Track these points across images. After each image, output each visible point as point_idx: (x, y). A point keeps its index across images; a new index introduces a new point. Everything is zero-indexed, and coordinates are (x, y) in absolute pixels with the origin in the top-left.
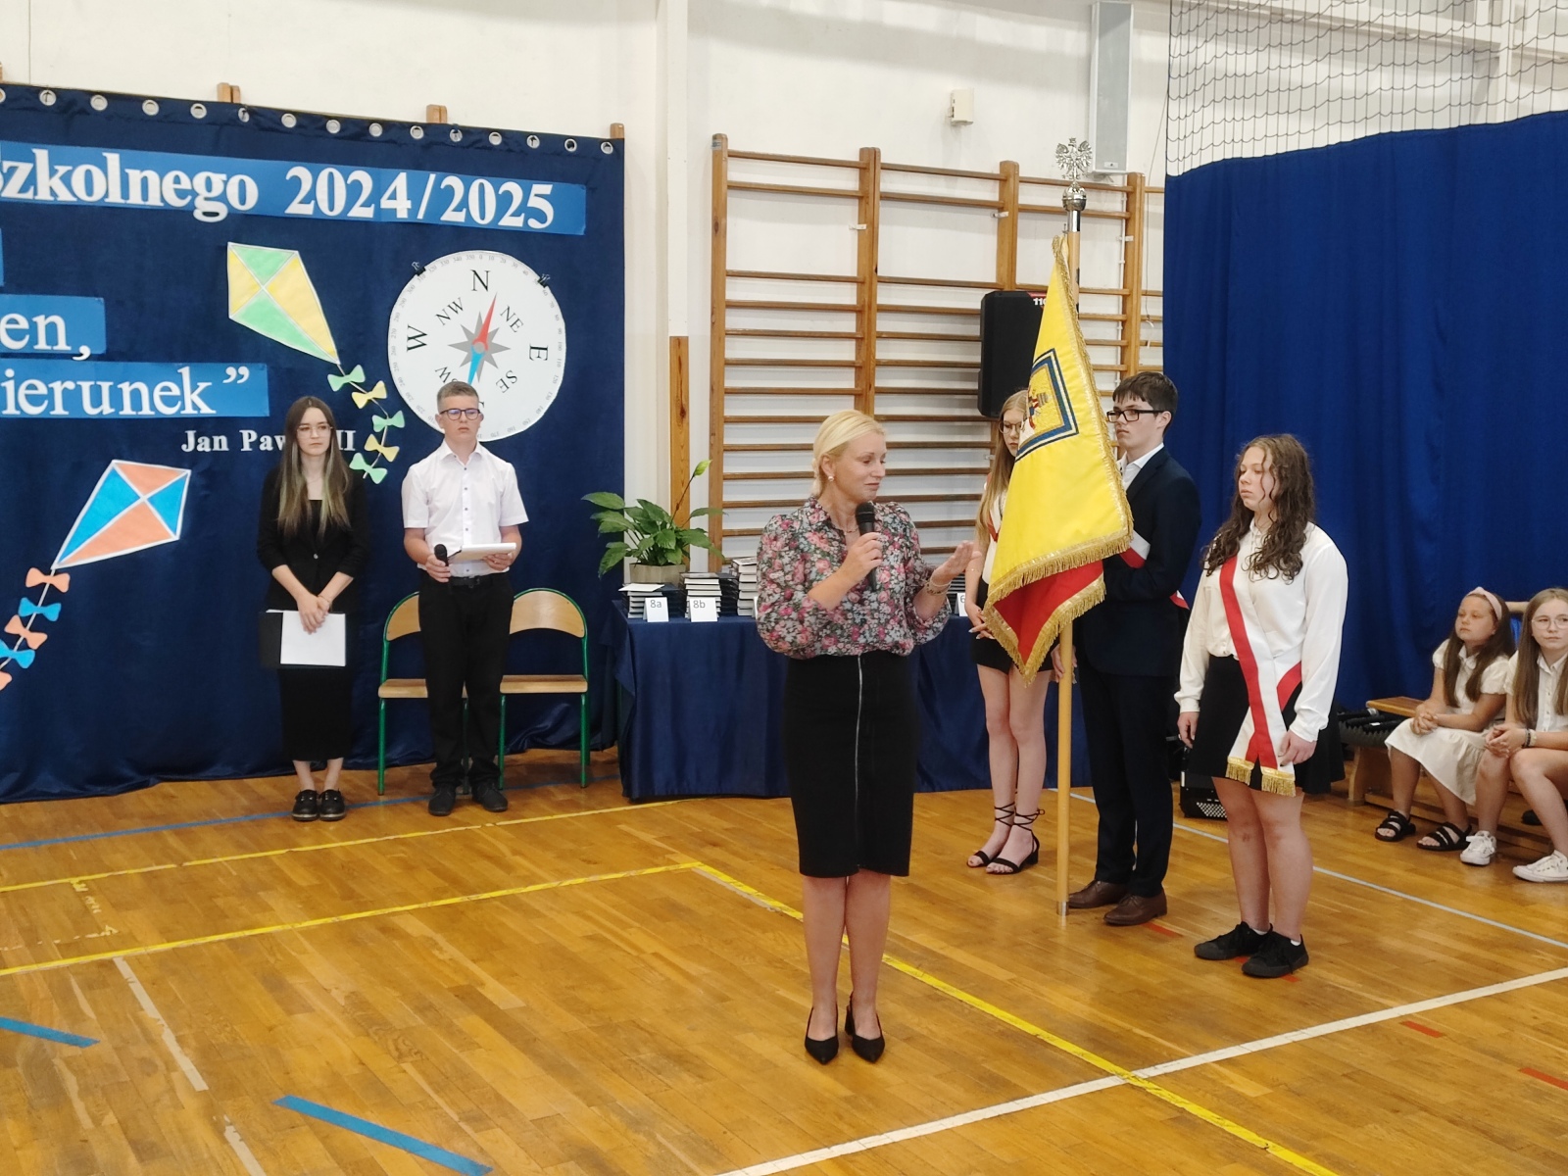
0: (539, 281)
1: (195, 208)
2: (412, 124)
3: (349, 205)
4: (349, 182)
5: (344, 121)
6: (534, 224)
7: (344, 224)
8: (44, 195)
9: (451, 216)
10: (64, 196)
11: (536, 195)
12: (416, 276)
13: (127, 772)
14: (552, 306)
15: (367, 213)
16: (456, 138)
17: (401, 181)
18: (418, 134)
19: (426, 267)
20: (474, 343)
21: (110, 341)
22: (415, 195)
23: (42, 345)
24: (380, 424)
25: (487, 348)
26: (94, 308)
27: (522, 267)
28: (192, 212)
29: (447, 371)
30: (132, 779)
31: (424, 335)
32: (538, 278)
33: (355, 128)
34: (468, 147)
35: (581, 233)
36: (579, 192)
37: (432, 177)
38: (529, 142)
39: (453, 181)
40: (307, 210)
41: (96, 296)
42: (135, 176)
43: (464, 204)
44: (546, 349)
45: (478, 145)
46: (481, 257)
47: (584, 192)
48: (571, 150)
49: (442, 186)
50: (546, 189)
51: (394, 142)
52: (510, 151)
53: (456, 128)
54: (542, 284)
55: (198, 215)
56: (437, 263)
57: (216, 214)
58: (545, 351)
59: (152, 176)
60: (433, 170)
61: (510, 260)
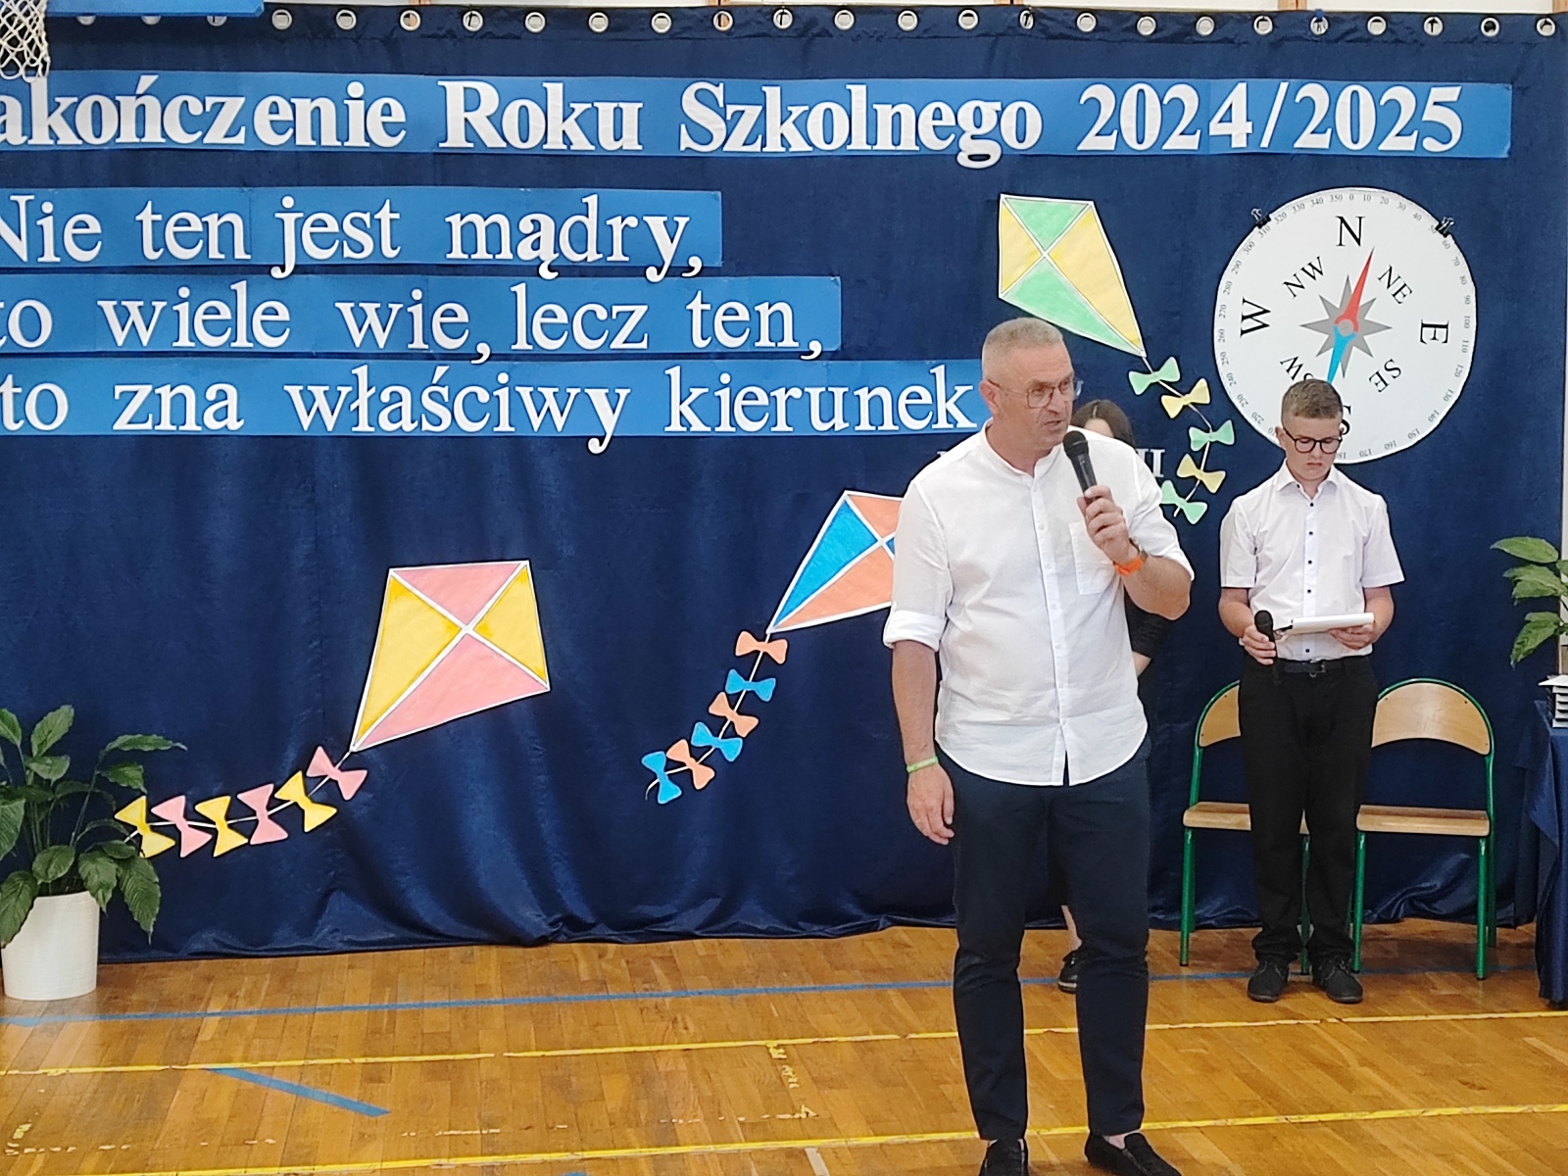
0: (1437, 228)
1: (960, 151)
2: (1256, 14)
3: (1165, 134)
4: (1165, 102)
5: (1160, 17)
6: (1432, 145)
7: (1158, 162)
8: (774, 146)
9: (1310, 141)
10: (799, 145)
11: (1435, 103)
12: (1256, 229)
13: (852, 909)
14: (1457, 263)
15: (1191, 143)
16: (1319, 28)
17: (1238, 95)
18: (1264, 28)
19: (1271, 216)
20: (1337, 322)
21: (845, 335)
22: (1256, 114)
23: (764, 342)
24: (1198, 438)
25: (1356, 329)
26: (827, 291)
27: (1413, 208)
28: (957, 155)
29: (1297, 363)
30: (859, 918)
31: (1265, 311)
32: (1437, 223)
33: (1177, 27)
34: (1336, 41)
35: (1505, 155)
36: (1501, 95)
37: (1284, 86)
38: (1427, 27)
39: (1315, 91)
40: (1108, 144)
41: (833, 276)
42: (885, 112)
43: (1329, 123)
44: (1446, 327)
45: (1352, 37)
46: (1352, 197)
47: (1511, 92)
48: (1491, 34)
49: (1298, 100)
50: (1451, 93)
51: (1231, 41)
52: (1397, 41)
53: (1318, 15)
54: (1441, 232)
55: (963, 159)
56: (1287, 209)
57: (987, 157)
58: (1445, 330)
59: (906, 111)
60: (1284, 77)
61: (1395, 199)
